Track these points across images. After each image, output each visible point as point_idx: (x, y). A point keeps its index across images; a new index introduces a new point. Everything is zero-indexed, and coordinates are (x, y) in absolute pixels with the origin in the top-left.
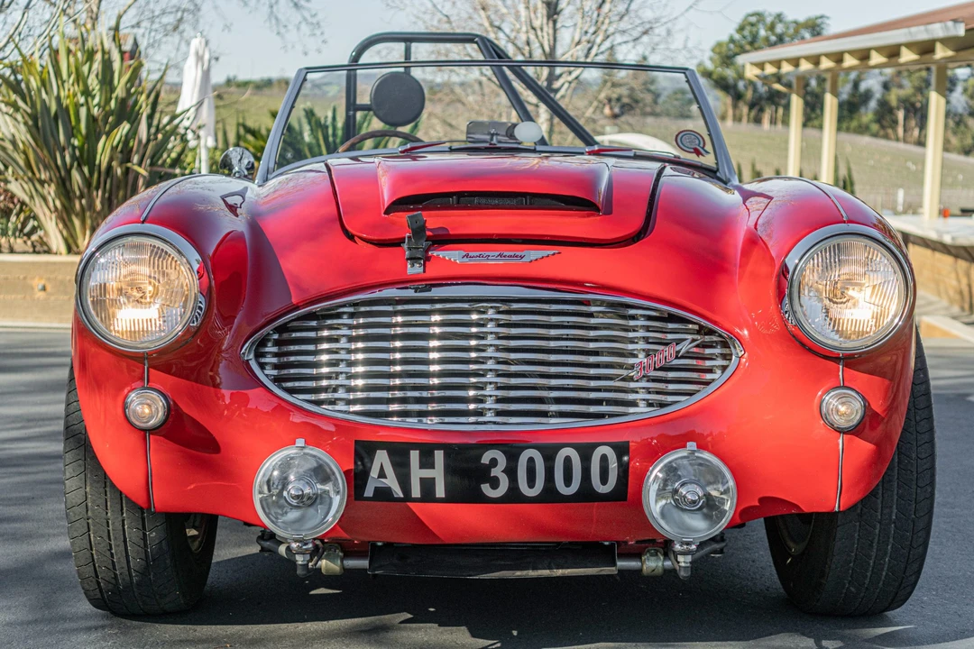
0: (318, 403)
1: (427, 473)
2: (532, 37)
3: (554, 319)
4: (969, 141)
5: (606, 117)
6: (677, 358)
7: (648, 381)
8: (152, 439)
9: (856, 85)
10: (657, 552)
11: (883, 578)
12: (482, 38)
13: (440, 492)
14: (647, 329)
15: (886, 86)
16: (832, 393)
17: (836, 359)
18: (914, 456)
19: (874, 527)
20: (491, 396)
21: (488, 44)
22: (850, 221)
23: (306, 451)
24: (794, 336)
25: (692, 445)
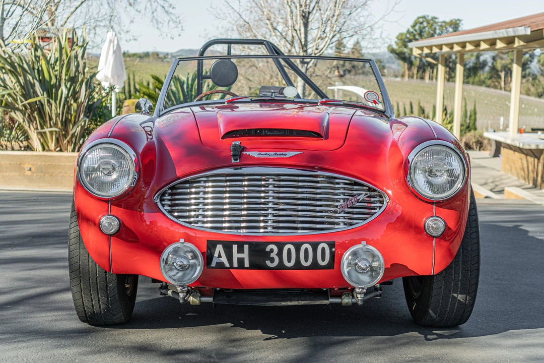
0: (190, 223)
1: (241, 256)
2: (295, 34)
3: (300, 184)
4: (540, 90)
5: (336, 76)
6: (358, 202)
7: (344, 213)
8: (112, 239)
9: (478, 57)
10: (349, 294)
11: (456, 308)
12: (268, 42)
13: (247, 264)
14: (344, 189)
15: (494, 58)
16: (431, 219)
17: (432, 203)
18: (469, 249)
19: (451, 283)
20: (270, 220)
21: (270, 45)
22: (438, 139)
23: (185, 244)
24: (412, 192)
25: (364, 243)
